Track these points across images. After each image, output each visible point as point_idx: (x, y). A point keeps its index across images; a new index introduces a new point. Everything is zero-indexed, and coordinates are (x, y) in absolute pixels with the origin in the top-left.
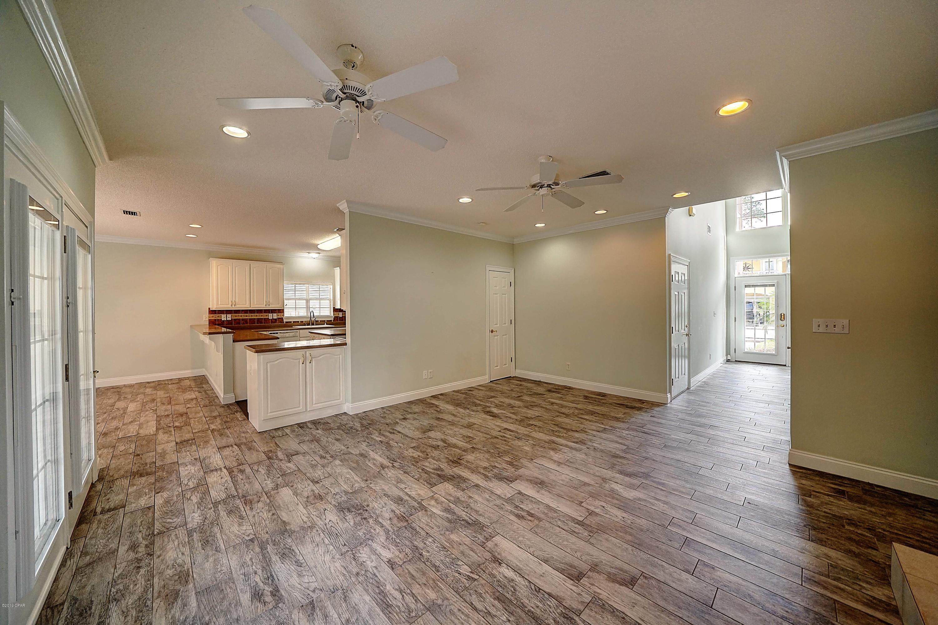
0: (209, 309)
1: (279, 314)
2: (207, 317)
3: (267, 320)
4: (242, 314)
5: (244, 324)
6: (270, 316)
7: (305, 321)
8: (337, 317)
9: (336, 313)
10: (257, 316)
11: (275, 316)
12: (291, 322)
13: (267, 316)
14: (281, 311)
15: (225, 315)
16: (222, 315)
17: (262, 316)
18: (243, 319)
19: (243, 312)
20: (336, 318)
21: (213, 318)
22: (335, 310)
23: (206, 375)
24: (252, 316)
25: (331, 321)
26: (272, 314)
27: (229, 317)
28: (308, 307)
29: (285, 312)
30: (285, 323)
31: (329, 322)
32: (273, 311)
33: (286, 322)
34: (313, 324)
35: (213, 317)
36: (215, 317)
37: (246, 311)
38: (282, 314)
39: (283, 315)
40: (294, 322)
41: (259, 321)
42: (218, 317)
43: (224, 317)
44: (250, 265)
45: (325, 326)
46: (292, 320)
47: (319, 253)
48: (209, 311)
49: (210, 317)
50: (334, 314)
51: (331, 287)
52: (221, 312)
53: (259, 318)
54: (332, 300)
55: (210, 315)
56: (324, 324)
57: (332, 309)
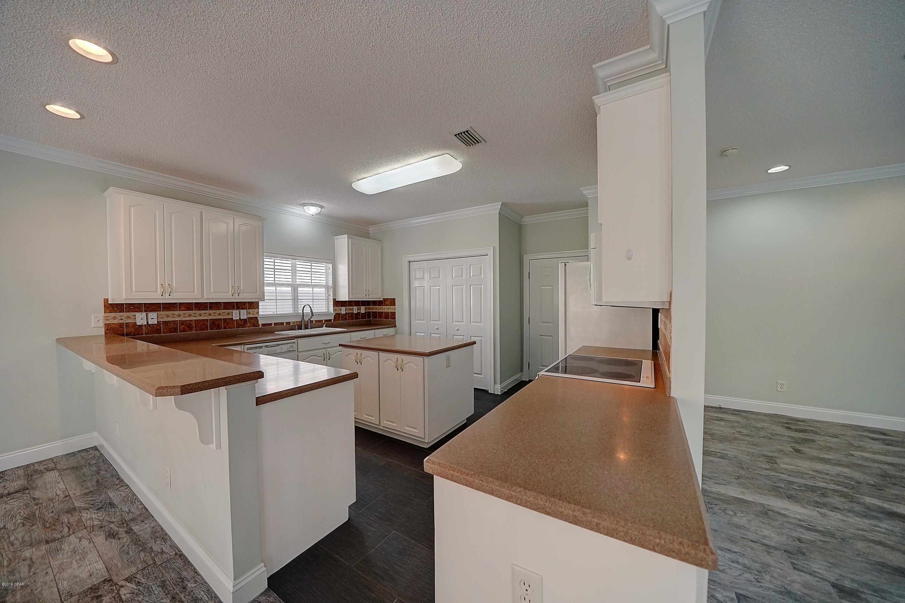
0: (106, 301)
1: (251, 310)
2: (101, 318)
3: (228, 322)
4: (181, 312)
5: (184, 330)
6: (236, 315)
7: (294, 323)
8: (338, 314)
9: (336, 308)
10: (210, 315)
11: (244, 314)
12: (271, 324)
13: (228, 314)
14: (253, 305)
15: (144, 314)
16: (137, 314)
17: (219, 314)
18: (182, 323)
19: (183, 308)
20: (337, 316)
21: (116, 321)
22: (337, 303)
23: (102, 446)
24: (200, 315)
25: (330, 320)
26: (238, 311)
27: (153, 318)
28: (295, 299)
29: (260, 307)
30: (260, 326)
31: (329, 323)
32: (239, 306)
33: (263, 325)
34: (307, 328)
35: (114, 318)
36: (120, 318)
37: (188, 306)
38: (256, 310)
39: (258, 313)
40: (275, 324)
41: (215, 324)
42: (128, 317)
43: (140, 319)
44: (201, 213)
45: (325, 330)
46: (273, 322)
47: (322, 207)
48: (105, 306)
49: (107, 320)
50: (334, 310)
51: (330, 266)
52: (137, 308)
53: (214, 318)
54: (331, 287)
55: (107, 314)
56: (322, 327)
57: (332, 301)
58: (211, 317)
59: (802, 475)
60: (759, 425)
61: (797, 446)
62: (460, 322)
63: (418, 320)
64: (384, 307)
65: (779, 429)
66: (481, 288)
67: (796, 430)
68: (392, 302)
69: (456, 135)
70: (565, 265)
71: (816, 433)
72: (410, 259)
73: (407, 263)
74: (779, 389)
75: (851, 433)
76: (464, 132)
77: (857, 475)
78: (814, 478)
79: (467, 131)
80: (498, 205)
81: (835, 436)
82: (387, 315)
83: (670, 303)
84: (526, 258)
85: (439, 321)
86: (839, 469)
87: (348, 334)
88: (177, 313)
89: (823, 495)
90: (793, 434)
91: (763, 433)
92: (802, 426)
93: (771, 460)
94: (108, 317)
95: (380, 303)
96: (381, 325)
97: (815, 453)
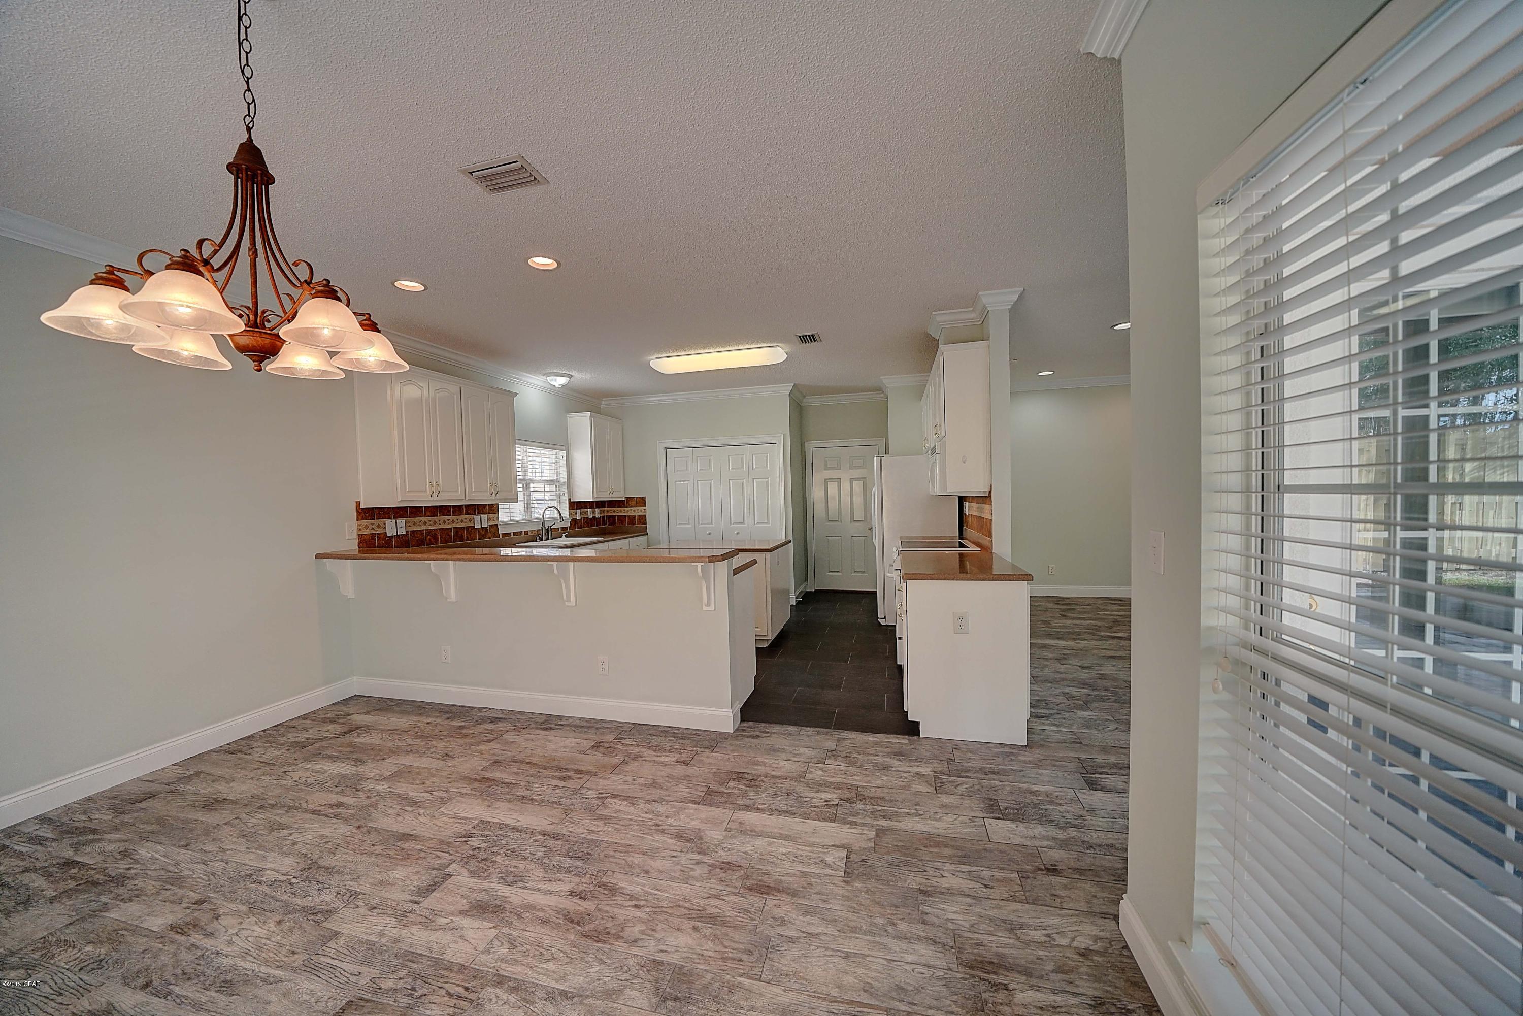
0: (358, 504)
1: (491, 515)
2: (355, 527)
3: (472, 531)
4: (427, 519)
5: (430, 543)
6: (477, 522)
7: (532, 531)
8: (575, 520)
9: (572, 512)
10: (453, 522)
11: (485, 521)
12: (511, 533)
13: (470, 521)
14: (492, 509)
15: (394, 521)
16: (387, 522)
17: (462, 521)
18: (428, 532)
19: (428, 513)
20: (574, 522)
21: (368, 532)
22: (573, 505)
24: (443, 520)
25: (566, 528)
26: (478, 517)
27: (401, 525)
28: (527, 500)
29: (500, 511)
30: (500, 536)
32: (479, 509)
33: (504, 535)
35: (366, 527)
36: (371, 527)
37: (433, 511)
38: (495, 515)
39: (498, 519)
40: (515, 534)
41: (458, 534)
42: (378, 526)
43: (390, 528)
46: (513, 529)
47: (571, 376)
48: (357, 511)
49: (360, 529)
50: (570, 514)
51: (563, 453)
52: (385, 513)
53: (458, 526)
54: (564, 482)
55: (360, 522)
56: (561, 537)
57: (567, 502)
58: (455, 525)
59: (1065, 627)
60: (1036, 604)
61: (1064, 613)
62: (742, 523)
63: (680, 524)
64: (626, 509)
65: (1050, 605)
66: (767, 482)
67: (1063, 605)
68: (642, 502)
69: (800, 337)
70: (881, 460)
71: (1077, 605)
72: (667, 446)
73: (664, 450)
74: (1050, 573)
75: (1100, 602)
76: (809, 336)
77: (1099, 624)
78: (1073, 628)
79: (812, 335)
80: (789, 387)
81: (1089, 605)
82: (632, 520)
83: (990, 492)
84: (810, 445)
85: (711, 523)
86: (1089, 622)
87: (605, 544)
88: (423, 519)
89: (1079, 635)
90: (1059, 607)
91: (1039, 609)
92: (1067, 601)
93: (1047, 623)
94: (360, 525)
95: (621, 504)
96: (622, 533)
97: (1075, 616)
